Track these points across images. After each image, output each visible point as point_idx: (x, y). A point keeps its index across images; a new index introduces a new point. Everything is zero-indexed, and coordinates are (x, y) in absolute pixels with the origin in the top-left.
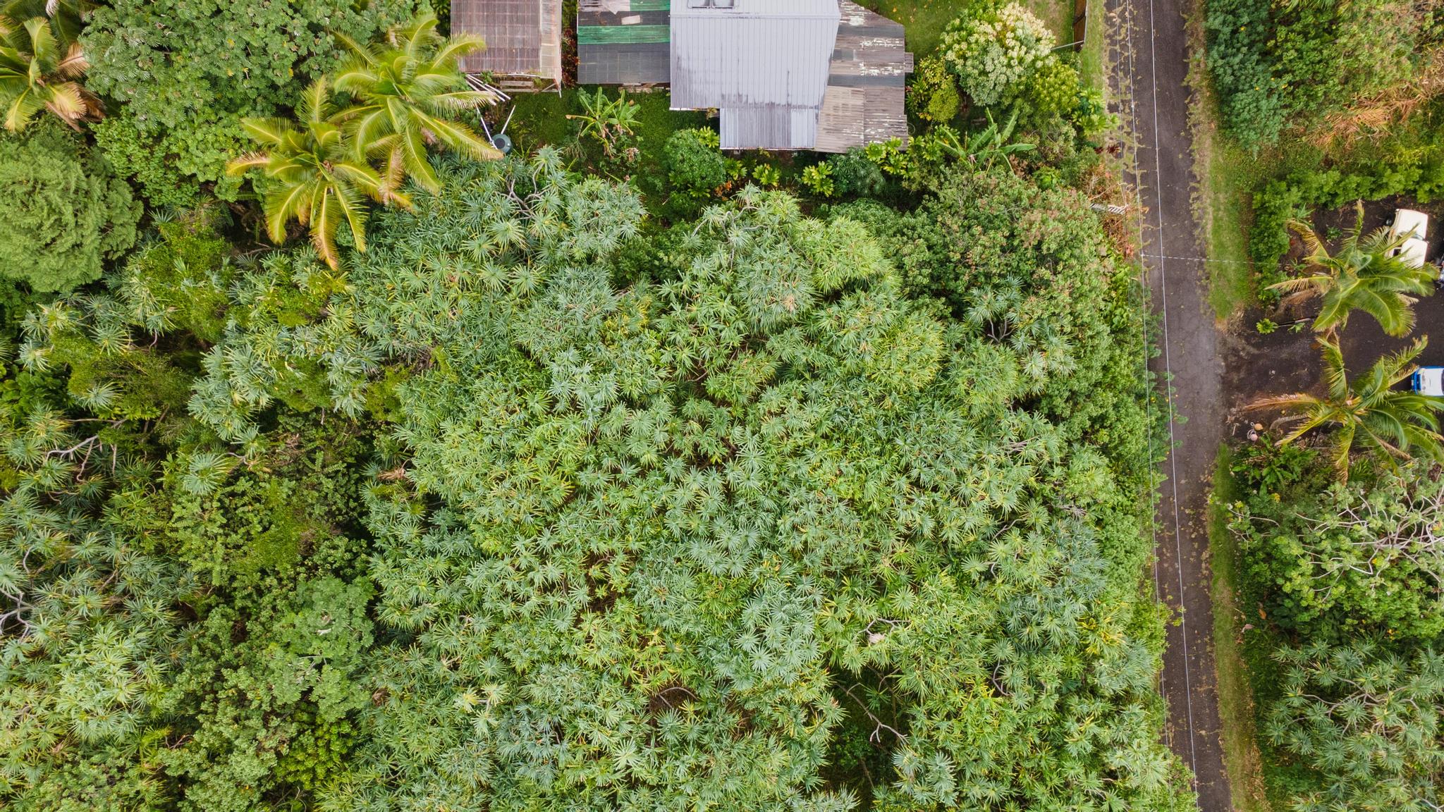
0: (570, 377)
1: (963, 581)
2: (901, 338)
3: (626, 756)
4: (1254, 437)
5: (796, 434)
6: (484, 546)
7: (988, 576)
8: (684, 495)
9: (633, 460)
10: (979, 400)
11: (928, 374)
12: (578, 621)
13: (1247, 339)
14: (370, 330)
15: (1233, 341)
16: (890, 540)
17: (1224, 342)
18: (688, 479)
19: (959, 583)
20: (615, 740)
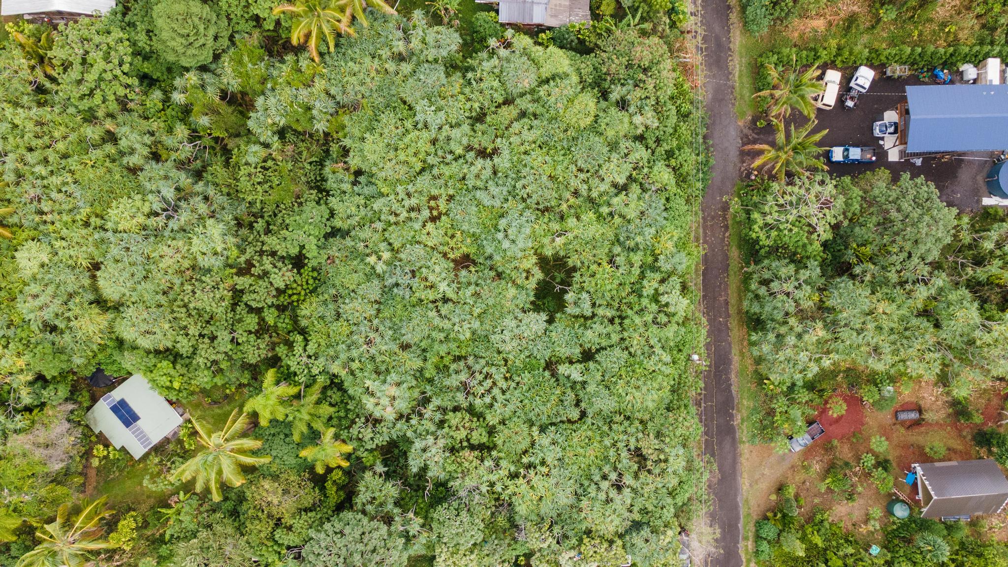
0: (425, 112)
1: (600, 217)
2: (576, 102)
3: (443, 287)
4: (753, 177)
5: (526, 144)
6: (382, 190)
7: (611, 214)
8: (475, 170)
9: (451, 152)
10: (610, 133)
11: (589, 120)
12: (424, 226)
13: (753, 130)
14: (332, 92)
15: (746, 131)
16: (567, 195)
17: (742, 131)
18: (476, 163)
19: (598, 218)
20: (439, 279)
